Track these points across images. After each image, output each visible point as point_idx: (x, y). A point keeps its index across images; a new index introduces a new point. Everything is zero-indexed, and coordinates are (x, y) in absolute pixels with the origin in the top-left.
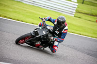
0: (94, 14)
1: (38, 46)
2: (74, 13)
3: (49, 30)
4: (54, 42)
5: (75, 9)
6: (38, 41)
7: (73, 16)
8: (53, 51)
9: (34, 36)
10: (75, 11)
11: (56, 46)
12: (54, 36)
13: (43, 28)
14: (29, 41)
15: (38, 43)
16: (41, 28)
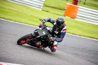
0: (62, 8)
1: (38, 47)
2: (42, 7)
3: (49, 31)
4: (53, 42)
5: (43, 3)
6: (39, 41)
7: (41, 9)
8: (53, 50)
9: (34, 37)
10: (42, 5)
11: (55, 46)
12: (53, 36)
13: (42, 29)
14: (30, 42)
15: (39, 43)
16: (41, 29)
